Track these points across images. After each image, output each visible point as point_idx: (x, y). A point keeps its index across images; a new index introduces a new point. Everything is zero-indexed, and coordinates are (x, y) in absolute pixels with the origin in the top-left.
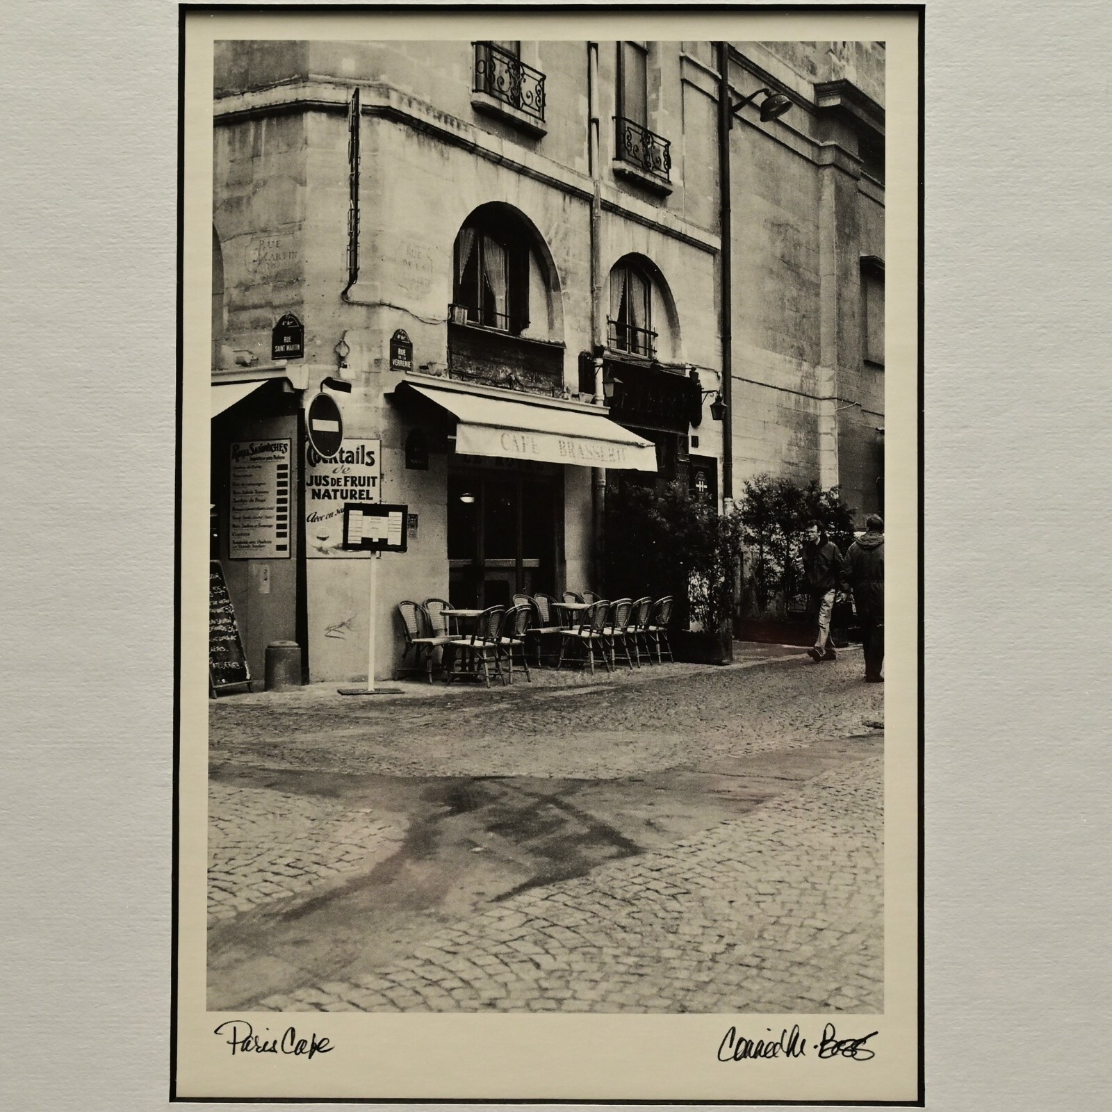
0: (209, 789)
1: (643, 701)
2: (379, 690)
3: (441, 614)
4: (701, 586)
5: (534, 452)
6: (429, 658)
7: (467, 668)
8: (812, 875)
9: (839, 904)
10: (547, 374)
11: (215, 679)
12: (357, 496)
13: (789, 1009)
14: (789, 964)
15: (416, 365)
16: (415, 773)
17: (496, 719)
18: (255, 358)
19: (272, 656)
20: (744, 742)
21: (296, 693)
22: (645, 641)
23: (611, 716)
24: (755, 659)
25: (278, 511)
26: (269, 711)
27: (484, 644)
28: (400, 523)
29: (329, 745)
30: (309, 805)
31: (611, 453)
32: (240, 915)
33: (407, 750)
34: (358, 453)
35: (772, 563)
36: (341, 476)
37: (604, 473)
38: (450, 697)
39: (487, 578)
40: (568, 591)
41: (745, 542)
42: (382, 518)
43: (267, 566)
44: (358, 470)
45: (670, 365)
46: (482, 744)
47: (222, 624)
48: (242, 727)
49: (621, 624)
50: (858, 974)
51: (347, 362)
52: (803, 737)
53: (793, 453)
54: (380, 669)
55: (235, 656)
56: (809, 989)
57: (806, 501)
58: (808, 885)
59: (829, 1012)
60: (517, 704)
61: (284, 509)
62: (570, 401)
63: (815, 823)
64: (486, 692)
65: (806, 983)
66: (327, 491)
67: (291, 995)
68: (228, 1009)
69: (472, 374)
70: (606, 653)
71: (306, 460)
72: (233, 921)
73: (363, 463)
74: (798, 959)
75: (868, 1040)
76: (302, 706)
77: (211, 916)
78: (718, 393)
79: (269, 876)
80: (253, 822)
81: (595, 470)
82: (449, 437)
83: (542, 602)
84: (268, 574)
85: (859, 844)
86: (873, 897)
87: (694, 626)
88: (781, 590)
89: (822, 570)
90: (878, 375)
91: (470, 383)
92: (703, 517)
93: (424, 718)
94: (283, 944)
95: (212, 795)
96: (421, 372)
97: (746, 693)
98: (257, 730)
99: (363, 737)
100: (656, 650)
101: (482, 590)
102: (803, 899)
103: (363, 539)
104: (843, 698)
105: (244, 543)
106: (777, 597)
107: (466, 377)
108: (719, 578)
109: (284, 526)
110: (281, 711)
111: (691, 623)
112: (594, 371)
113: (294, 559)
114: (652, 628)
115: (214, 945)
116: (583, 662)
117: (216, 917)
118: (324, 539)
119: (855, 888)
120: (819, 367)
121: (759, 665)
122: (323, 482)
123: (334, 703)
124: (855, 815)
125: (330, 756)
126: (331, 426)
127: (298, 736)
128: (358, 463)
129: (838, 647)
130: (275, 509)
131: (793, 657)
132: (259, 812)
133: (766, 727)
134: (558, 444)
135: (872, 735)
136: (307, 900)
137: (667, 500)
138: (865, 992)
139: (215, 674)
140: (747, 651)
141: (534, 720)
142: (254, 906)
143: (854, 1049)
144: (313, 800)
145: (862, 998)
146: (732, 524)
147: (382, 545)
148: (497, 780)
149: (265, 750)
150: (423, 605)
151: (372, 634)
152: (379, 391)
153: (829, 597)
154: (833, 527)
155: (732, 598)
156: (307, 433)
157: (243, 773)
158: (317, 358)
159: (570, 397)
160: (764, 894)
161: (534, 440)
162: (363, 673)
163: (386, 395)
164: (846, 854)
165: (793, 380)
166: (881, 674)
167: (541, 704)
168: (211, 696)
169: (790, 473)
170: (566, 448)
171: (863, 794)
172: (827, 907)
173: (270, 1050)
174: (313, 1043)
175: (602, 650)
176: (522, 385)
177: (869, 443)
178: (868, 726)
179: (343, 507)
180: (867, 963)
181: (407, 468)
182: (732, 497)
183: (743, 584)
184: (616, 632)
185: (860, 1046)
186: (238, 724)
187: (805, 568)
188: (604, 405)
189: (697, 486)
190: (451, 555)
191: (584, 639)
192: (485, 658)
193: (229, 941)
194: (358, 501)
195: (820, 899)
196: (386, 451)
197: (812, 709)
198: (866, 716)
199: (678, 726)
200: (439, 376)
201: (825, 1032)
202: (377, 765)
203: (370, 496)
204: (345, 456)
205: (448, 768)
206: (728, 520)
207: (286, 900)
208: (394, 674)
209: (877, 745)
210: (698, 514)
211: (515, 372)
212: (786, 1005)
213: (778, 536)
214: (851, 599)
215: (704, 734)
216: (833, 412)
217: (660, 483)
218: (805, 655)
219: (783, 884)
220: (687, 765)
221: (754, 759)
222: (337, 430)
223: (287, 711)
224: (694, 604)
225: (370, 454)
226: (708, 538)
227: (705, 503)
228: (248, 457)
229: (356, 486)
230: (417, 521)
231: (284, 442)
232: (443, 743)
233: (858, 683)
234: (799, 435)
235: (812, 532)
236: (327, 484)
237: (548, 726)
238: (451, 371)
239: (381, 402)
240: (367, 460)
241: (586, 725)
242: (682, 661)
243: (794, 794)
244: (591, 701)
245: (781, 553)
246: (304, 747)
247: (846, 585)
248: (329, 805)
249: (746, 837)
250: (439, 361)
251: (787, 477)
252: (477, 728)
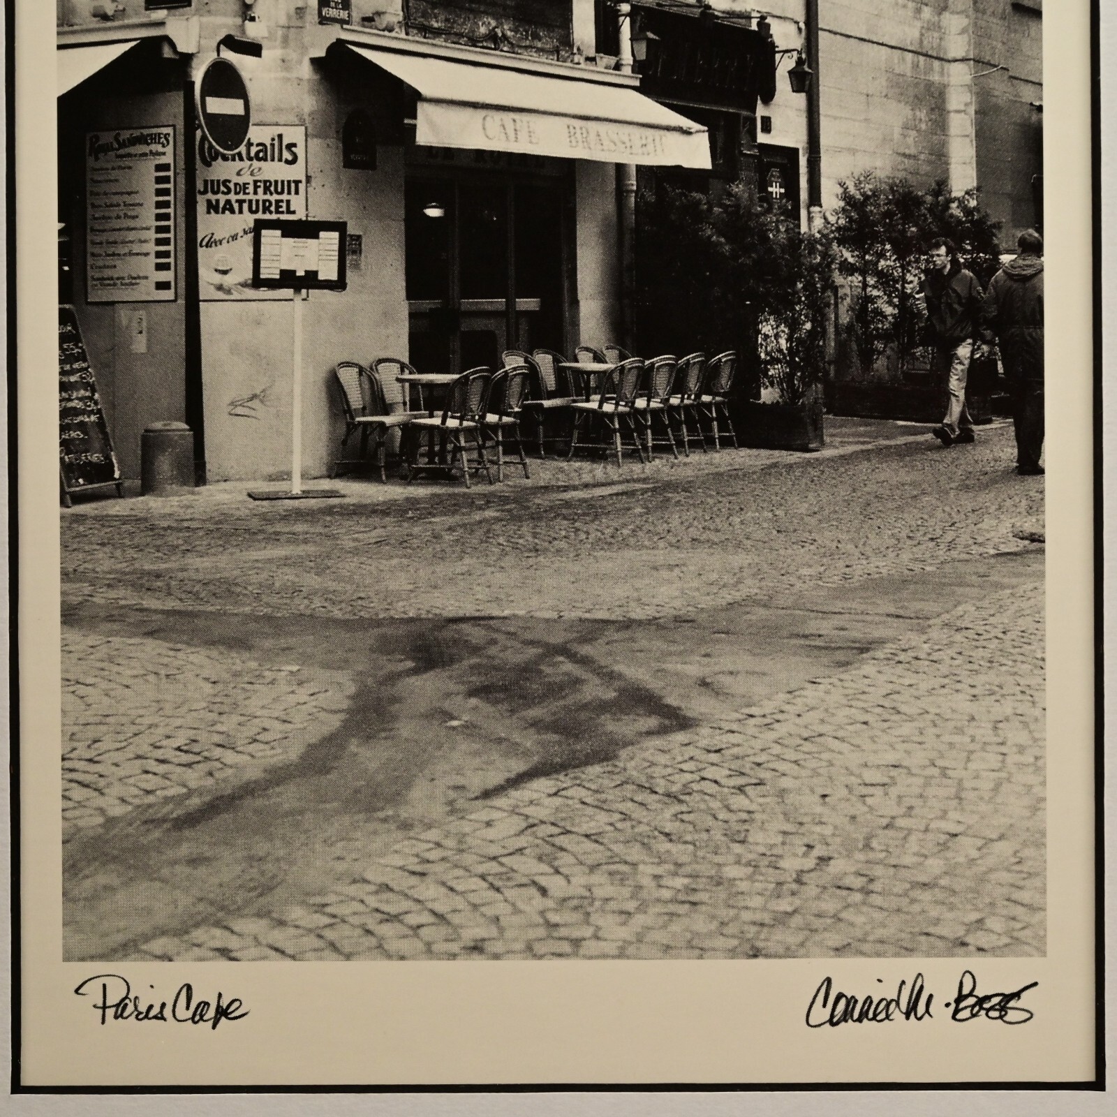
0: (63, 639)
1: (694, 505)
2: (308, 492)
3: (398, 380)
4: (777, 336)
5: (531, 142)
6: (380, 444)
7: (436, 460)
8: (942, 756)
9: (981, 799)
10: (549, 27)
11: (69, 479)
12: (273, 208)
13: (910, 951)
14: (908, 886)
15: (356, 16)
16: (362, 613)
17: (479, 533)
18: (121, 7)
19: (151, 444)
20: (841, 564)
21: (187, 498)
22: (696, 417)
23: (647, 527)
24: (857, 443)
25: (157, 232)
26: (147, 524)
27: (461, 424)
28: (336, 247)
29: (236, 573)
30: (207, 660)
31: (644, 142)
32: (111, 822)
33: (350, 580)
34: (273, 145)
35: (880, 302)
36: (250, 180)
37: (633, 172)
38: (412, 502)
39: (464, 328)
40: (583, 345)
41: (840, 270)
42: (309, 241)
43: (142, 313)
44: (274, 171)
45: (728, 13)
46: (458, 570)
47: (77, 398)
48: (108, 549)
49: (661, 392)
50: (1008, 900)
51: (256, 12)
52: (928, 555)
53: (910, 141)
54: (310, 463)
55: (97, 445)
56: (937, 921)
57: (930, 210)
58: (936, 771)
59: (967, 955)
60: (509, 511)
61: (166, 229)
62: (582, 66)
63: (946, 681)
64: (465, 494)
65: (934, 912)
66: (228, 202)
67: (186, 937)
68: (92, 958)
69: (439, 29)
70: (639, 436)
71: (198, 157)
72: (101, 830)
73: (280, 160)
74: (923, 878)
75: (1023, 995)
76: (196, 516)
77: (67, 824)
78: (800, 53)
79: (152, 765)
80: (127, 687)
81: (620, 168)
82: (406, 121)
83: (544, 361)
84: (144, 324)
85: (1009, 711)
86: (1029, 787)
87: (768, 395)
88: (893, 342)
89: (953, 312)
90: (1033, 24)
91: (436, 41)
92: (778, 234)
93: (374, 533)
94: (174, 863)
95: (67, 648)
96: (364, 26)
97: (843, 491)
98: (131, 553)
99: (286, 562)
100: (711, 430)
101: (456, 345)
102: (930, 792)
103: (283, 272)
104: (985, 498)
105: (108, 279)
106: (888, 352)
107: (431, 32)
108: (803, 324)
109: (166, 254)
110: (165, 524)
111: (763, 391)
112: (617, 21)
113: (181, 302)
114: (706, 398)
115: (73, 866)
116: (606, 449)
117: (75, 825)
118: (225, 272)
119: (1003, 775)
120: (946, 15)
121: (862, 451)
122: (222, 188)
123: (243, 512)
124: (1004, 668)
125: (238, 590)
126: (232, 107)
127: (190, 561)
128: (273, 160)
129: (977, 423)
130: (153, 230)
131: (911, 439)
132: (135, 672)
133: (874, 541)
134: (567, 130)
135: (1028, 552)
136: (207, 798)
137: (725, 211)
138: (1019, 926)
139: (68, 471)
140: (844, 430)
141: (535, 535)
142: (130, 808)
143: (1003, 1008)
144: (214, 653)
145: (1015, 934)
146: (821, 245)
147: (310, 281)
148: (482, 622)
149: (143, 582)
150: (371, 368)
151: (297, 409)
152: (303, 54)
153: (964, 351)
154: (969, 247)
155: (822, 351)
156: (197, 117)
157: (112, 616)
158: (212, 7)
159: (582, 60)
160: (872, 785)
161: (531, 124)
162: (283, 468)
163: (315, 62)
164: (990, 726)
165: (909, 33)
166: (1040, 462)
167: (546, 511)
168: (63, 503)
169: (905, 170)
170: (578, 135)
171: (1014, 637)
172: (964, 802)
173: (155, 1017)
174: (219, 1006)
175: (633, 430)
176: (512, 44)
177: (1021, 125)
178: (1022, 539)
179: (252, 225)
180: (1021, 883)
181: (344, 167)
182: (821, 206)
183: (837, 333)
184: (653, 405)
185: (1012, 1004)
186: (103, 544)
187: (928, 308)
188: (633, 72)
189: (770, 189)
190: (411, 294)
191: (606, 414)
192: (463, 444)
193: (95, 859)
194: (274, 217)
195: (953, 790)
196: (315, 143)
197: (939, 514)
198: (1019, 524)
199: (745, 542)
200: (391, 30)
201: (961, 983)
202: (306, 601)
203: (292, 209)
204: (254, 150)
205: (410, 605)
206: (816, 241)
207: (179, 800)
208: (330, 469)
209: (1035, 567)
210: (771, 231)
211: (502, 24)
212: (905, 945)
213: (888, 263)
214: (995, 354)
215: (782, 552)
216: (968, 79)
217: (716, 185)
218: (930, 436)
219: (900, 770)
220: (758, 597)
221: (856, 589)
222: (241, 112)
223: (175, 525)
224: (767, 362)
225: (291, 146)
226: (786, 266)
227: (782, 214)
228: (112, 154)
229: (271, 194)
230: (360, 245)
231: (165, 130)
232: (403, 568)
233: (1007, 475)
234: (918, 113)
235: (938, 255)
236: (229, 192)
237: (556, 542)
238: (408, 24)
239: (306, 71)
240: (287, 155)
241: (609, 540)
242: (750, 446)
243: (914, 639)
244: (618, 506)
245: (894, 286)
246: (201, 577)
247: (988, 333)
248: (238, 661)
249: (844, 701)
250: (390, 10)
251: (901, 175)
252: (451, 546)
